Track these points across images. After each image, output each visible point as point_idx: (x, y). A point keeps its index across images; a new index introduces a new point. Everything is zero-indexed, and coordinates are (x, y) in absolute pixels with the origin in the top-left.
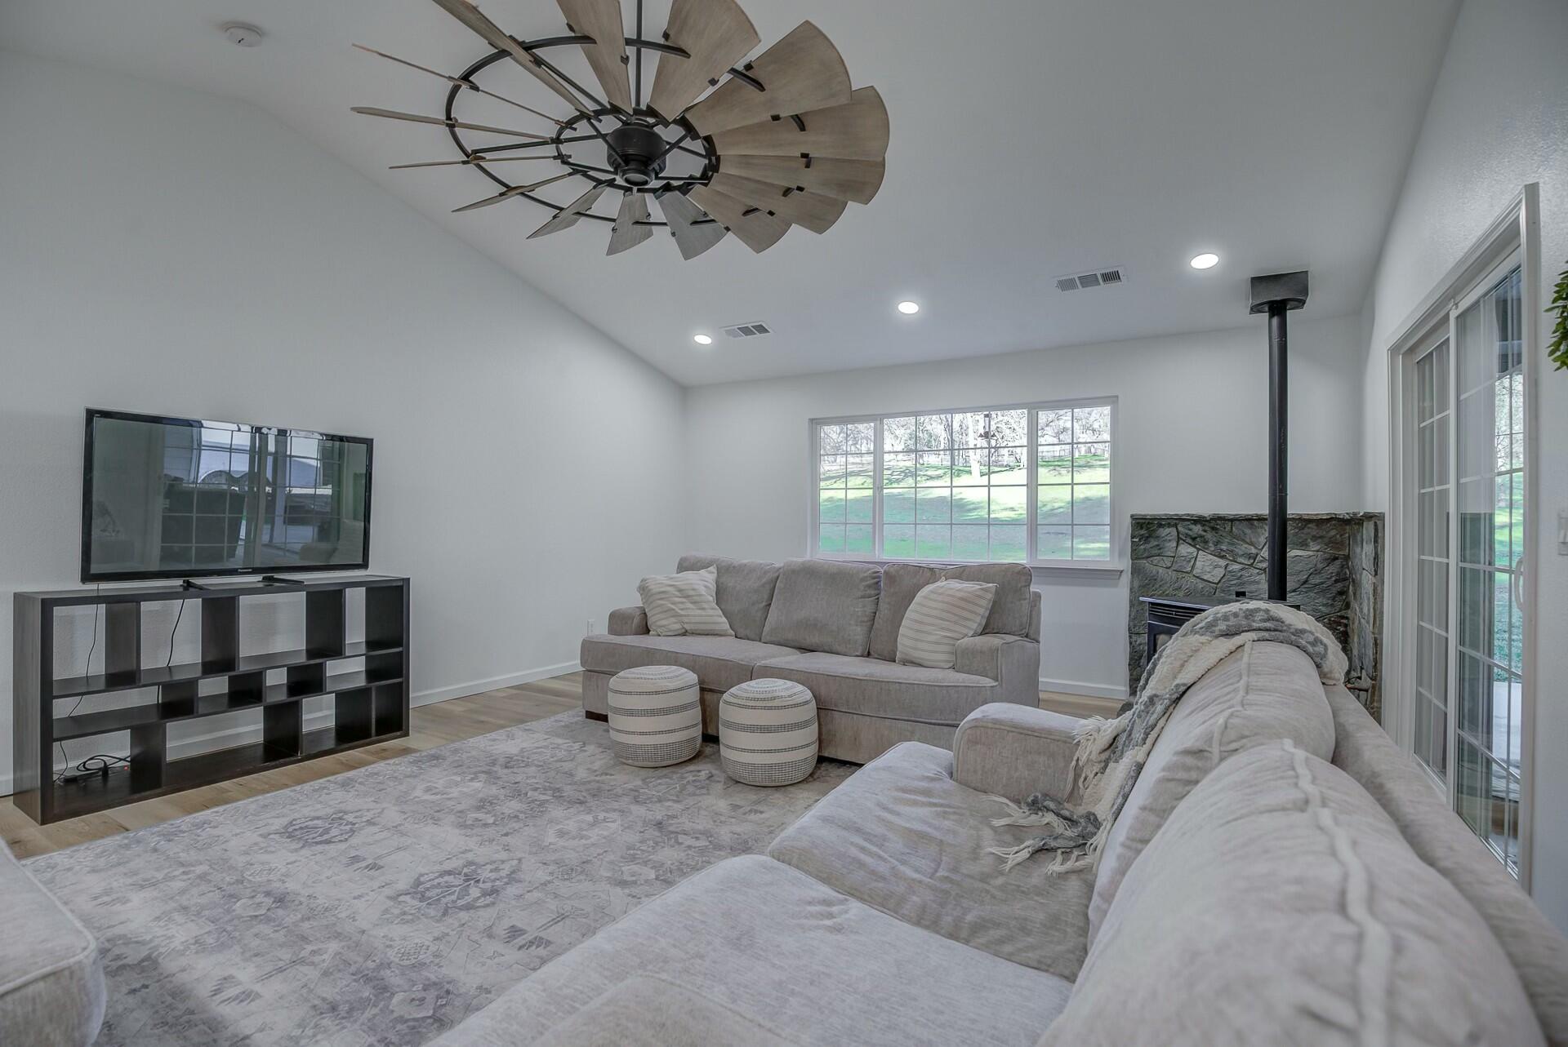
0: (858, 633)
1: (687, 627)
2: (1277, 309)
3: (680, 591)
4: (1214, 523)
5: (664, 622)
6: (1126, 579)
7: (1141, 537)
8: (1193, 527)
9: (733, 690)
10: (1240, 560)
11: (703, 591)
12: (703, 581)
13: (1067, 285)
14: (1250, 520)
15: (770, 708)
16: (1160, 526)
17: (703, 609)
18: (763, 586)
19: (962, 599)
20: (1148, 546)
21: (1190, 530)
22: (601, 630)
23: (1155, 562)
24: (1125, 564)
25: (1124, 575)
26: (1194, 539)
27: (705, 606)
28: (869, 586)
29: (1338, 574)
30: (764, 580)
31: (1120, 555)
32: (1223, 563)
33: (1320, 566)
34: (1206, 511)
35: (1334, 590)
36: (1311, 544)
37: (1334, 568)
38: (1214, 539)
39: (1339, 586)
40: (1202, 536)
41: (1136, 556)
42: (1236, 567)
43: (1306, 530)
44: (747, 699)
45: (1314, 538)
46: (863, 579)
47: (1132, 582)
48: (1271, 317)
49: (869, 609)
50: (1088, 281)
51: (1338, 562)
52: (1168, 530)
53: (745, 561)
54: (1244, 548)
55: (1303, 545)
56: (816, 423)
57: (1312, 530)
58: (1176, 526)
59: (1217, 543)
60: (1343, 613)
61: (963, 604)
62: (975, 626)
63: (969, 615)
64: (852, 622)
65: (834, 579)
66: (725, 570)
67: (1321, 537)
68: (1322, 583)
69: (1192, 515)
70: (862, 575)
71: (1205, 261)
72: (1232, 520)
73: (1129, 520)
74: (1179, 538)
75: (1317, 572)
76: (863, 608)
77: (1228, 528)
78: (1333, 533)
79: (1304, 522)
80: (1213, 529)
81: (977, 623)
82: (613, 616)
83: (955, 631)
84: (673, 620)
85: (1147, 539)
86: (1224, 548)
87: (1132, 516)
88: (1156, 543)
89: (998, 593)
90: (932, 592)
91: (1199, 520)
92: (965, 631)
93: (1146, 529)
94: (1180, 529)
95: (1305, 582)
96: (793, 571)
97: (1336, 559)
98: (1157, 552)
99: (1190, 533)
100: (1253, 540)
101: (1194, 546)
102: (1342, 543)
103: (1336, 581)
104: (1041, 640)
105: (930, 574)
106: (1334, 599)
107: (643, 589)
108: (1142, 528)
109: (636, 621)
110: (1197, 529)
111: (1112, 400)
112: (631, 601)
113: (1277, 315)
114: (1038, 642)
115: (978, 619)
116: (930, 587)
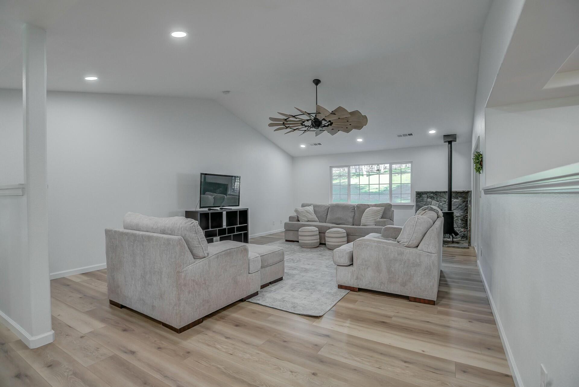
0: (351, 220)
1: (309, 220)
2: (450, 143)
3: (306, 211)
4: (436, 193)
5: (304, 219)
6: (415, 207)
7: (418, 197)
8: (431, 194)
9: (327, 231)
10: (442, 202)
11: (312, 211)
12: (311, 209)
13: (400, 136)
14: (444, 192)
15: (338, 233)
16: (423, 194)
17: (312, 215)
18: (325, 210)
19: (376, 211)
20: (420, 199)
21: (430, 195)
22: (287, 221)
23: (422, 203)
24: (414, 204)
25: (414, 207)
26: (431, 197)
27: (312, 214)
28: (353, 209)
29: (465, 205)
30: (325, 209)
31: (413, 201)
32: (438, 203)
33: (461, 203)
34: (434, 190)
35: (464, 209)
36: (459, 198)
37: (464, 204)
38: (436, 197)
39: (466, 208)
40: (433, 197)
41: (417, 202)
42: (441, 204)
43: (458, 195)
44: (333, 231)
45: (460, 197)
46: (351, 208)
47: (416, 208)
48: (448, 144)
49: (353, 215)
50: (405, 135)
51: (465, 202)
52: (425, 195)
53: (320, 204)
54: (443, 199)
55: (457, 198)
56: (331, 167)
57: (459, 195)
58: (427, 194)
59: (437, 198)
60: (466, 215)
61: (376, 212)
62: (380, 217)
63: (379, 215)
64: (349, 218)
65: (345, 208)
66: (315, 206)
67: (461, 196)
68: (462, 207)
69: (431, 191)
70: (351, 207)
71: (432, 132)
72: (440, 192)
73: (415, 193)
74: (427, 197)
75: (460, 205)
76: (352, 214)
77: (439, 194)
78: (464, 195)
79: (457, 193)
80: (436, 195)
81: (380, 216)
82: (290, 217)
83: (375, 218)
84: (306, 218)
85: (419, 197)
86: (438, 199)
87: (416, 192)
88: (422, 198)
89: (385, 210)
90: (369, 210)
91: (432, 193)
92: (378, 218)
93: (419, 195)
94: (428, 195)
95: (458, 207)
96: (333, 206)
97: (465, 201)
98: (422, 201)
99: (430, 196)
100: (446, 197)
101: (431, 199)
102: (466, 198)
103: (465, 207)
104: (394, 221)
105: (369, 206)
106: (464, 211)
107: (296, 211)
108: (418, 195)
109: (296, 218)
110: (432, 195)
111: (411, 162)
112: (294, 214)
113: (450, 144)
114: (393, 221)
115: (380, 215)
116: (368, 209)
